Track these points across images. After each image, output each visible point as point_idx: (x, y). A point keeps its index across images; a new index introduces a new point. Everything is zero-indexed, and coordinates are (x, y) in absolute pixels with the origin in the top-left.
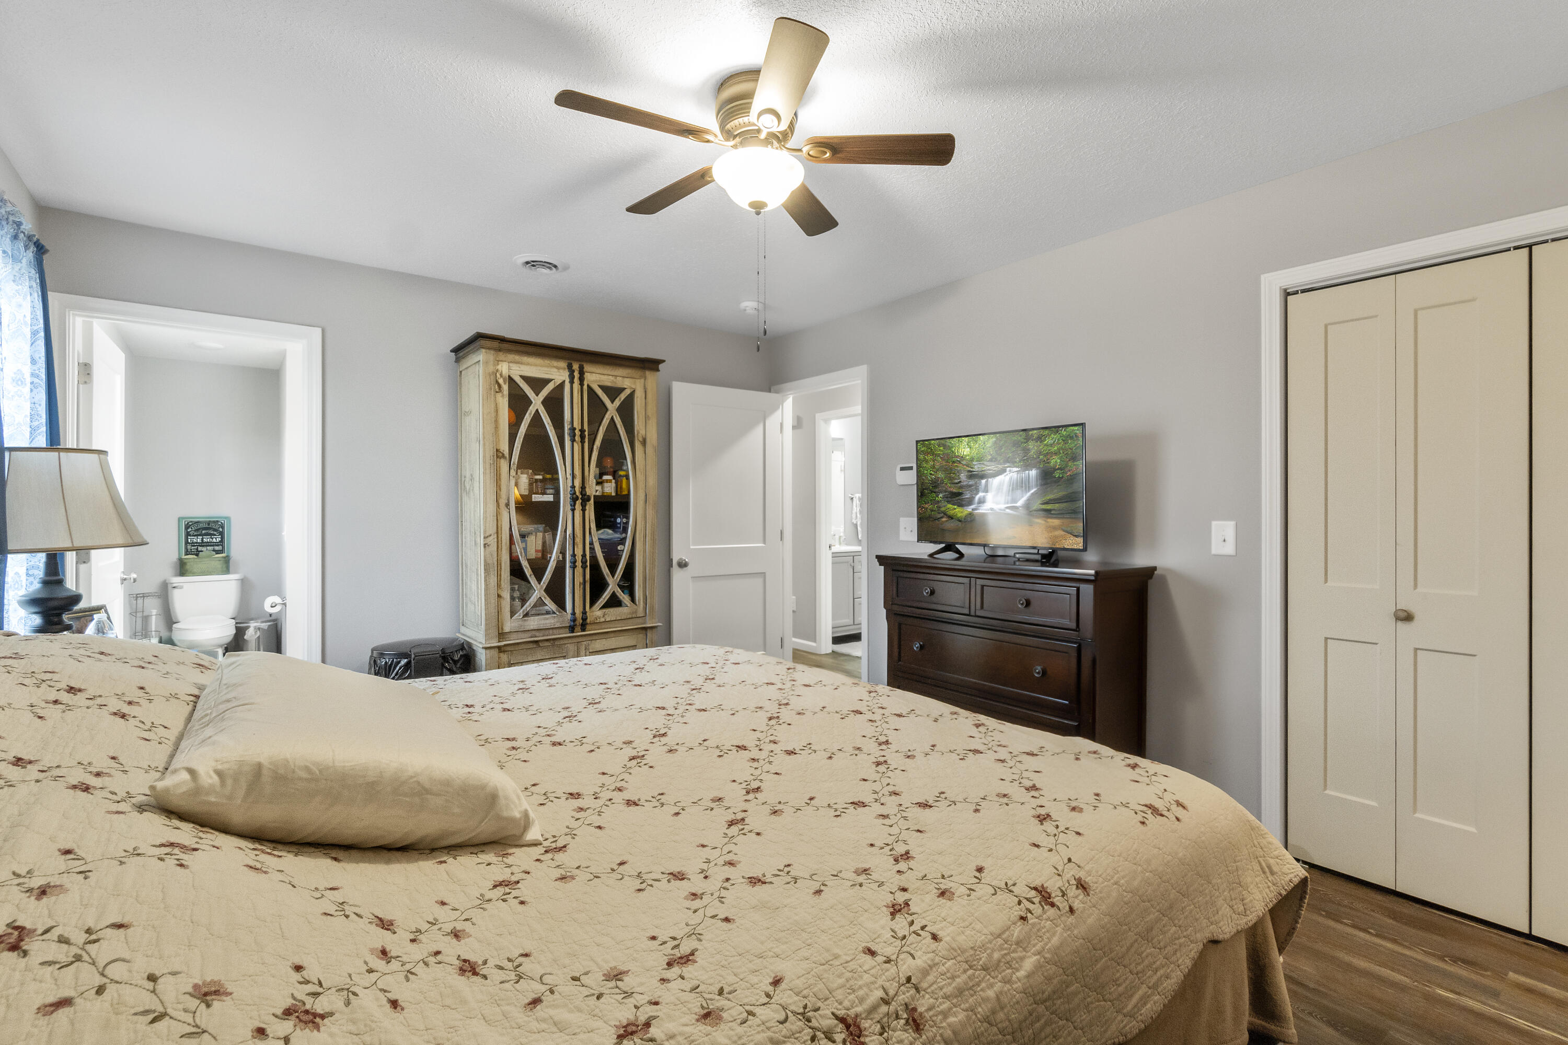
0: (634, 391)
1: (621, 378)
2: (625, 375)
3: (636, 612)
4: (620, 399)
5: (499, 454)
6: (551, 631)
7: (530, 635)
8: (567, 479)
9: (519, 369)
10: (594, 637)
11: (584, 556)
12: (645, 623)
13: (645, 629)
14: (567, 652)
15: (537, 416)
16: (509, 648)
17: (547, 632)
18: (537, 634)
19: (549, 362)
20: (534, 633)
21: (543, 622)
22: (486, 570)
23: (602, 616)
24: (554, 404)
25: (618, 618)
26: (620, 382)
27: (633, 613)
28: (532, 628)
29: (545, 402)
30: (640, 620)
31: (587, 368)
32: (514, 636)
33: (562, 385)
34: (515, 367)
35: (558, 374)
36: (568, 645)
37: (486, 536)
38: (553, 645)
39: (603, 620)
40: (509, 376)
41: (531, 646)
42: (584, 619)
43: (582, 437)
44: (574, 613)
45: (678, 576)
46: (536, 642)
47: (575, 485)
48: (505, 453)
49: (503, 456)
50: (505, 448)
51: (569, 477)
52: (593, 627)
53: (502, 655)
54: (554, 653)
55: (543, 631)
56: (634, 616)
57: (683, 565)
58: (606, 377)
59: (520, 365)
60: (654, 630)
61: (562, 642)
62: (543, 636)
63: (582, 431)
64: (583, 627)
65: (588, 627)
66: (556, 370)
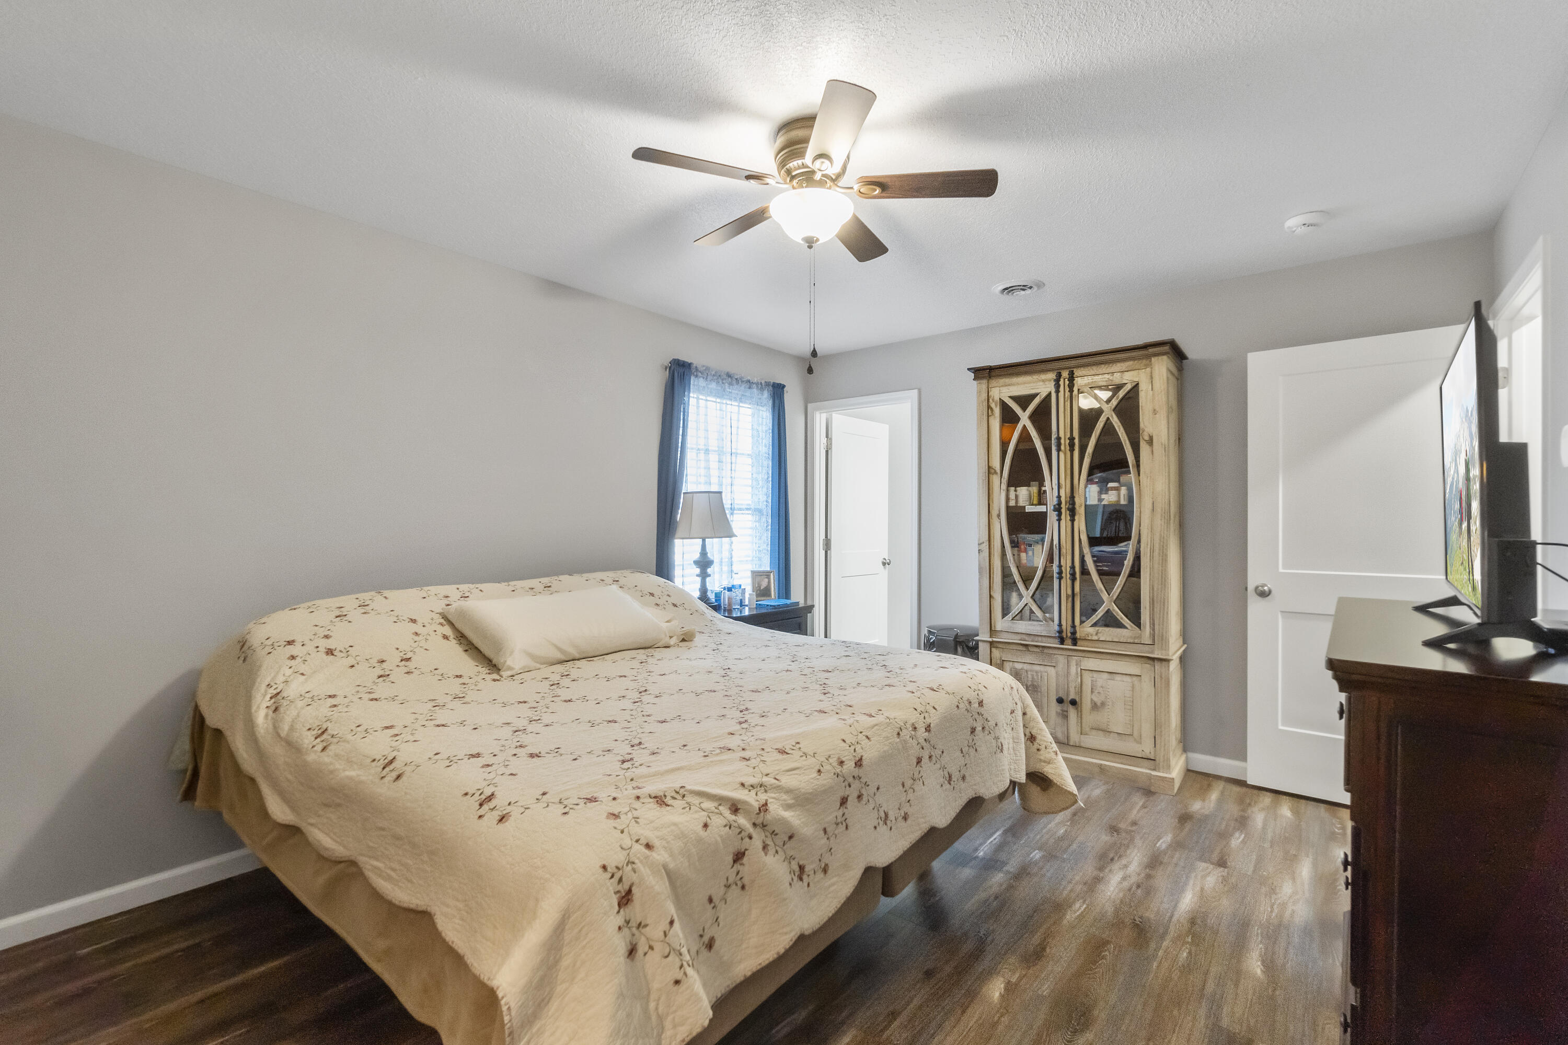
0: (1138, 384)
1: (1119, 374)
2: (1124, 369)
3: (1140, 637)
4: (1117, 398)
5: (990, 470)
6: (1040, 639)
7: (1020, 638)
8: (1052, 489)
9: (1008, 391)
10: (1087, 655)
11: (1073, 567)
12: (1152, 652)
13: (1153, 659)
14: (1056, 663)
15: (1025, 433)
16: (1000, 646)
17: (1036, 638)
18: (1027, 638)
19: (1037, 377)
20: (1024, 636)
21: (1030, 627)
22: (980, 572)
23: (1094, 633)
24: (1042, 416)
25: (1115, 640)
26: (1117, 379)
27: (1135, 638)
28: (1020, 631)
29: (1032, 417)
30: (1147, 648)
31: (1077, 372)
32: (1005, 635)
33: (1049, 395)
34: (1004, 390)
35: (1044, 386)
36: (1058, 656)
37: (980, 542)
38: (1042, 652)
39: (1095, 638)
40: (1000, 399)
41: (1021, 648)
42: (1074, 633)
43: (1072, 446)
44: (1060, 625)
45: (1255, 607)
46: (1026, 646)
47: (1061, 495)
48: (996, 469)
49: (996, 473)
50: (996, 464)
51: (1055, 487)
52: (1086, 643)
53: (993, 650)
54: (1043, 661)
55: (1032, 637)
56: (1136, 641)
57: (1263, 594)
58: (1100, 377)
59: (1009, 387)
60: (1164, 663)
61: (1051, 651)
62: (1032, 641)
63: (1072, 439)
64: (1075, 641)
65: (1079, 643)
66: (1041, 383)
